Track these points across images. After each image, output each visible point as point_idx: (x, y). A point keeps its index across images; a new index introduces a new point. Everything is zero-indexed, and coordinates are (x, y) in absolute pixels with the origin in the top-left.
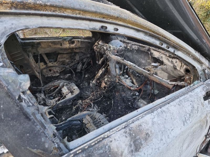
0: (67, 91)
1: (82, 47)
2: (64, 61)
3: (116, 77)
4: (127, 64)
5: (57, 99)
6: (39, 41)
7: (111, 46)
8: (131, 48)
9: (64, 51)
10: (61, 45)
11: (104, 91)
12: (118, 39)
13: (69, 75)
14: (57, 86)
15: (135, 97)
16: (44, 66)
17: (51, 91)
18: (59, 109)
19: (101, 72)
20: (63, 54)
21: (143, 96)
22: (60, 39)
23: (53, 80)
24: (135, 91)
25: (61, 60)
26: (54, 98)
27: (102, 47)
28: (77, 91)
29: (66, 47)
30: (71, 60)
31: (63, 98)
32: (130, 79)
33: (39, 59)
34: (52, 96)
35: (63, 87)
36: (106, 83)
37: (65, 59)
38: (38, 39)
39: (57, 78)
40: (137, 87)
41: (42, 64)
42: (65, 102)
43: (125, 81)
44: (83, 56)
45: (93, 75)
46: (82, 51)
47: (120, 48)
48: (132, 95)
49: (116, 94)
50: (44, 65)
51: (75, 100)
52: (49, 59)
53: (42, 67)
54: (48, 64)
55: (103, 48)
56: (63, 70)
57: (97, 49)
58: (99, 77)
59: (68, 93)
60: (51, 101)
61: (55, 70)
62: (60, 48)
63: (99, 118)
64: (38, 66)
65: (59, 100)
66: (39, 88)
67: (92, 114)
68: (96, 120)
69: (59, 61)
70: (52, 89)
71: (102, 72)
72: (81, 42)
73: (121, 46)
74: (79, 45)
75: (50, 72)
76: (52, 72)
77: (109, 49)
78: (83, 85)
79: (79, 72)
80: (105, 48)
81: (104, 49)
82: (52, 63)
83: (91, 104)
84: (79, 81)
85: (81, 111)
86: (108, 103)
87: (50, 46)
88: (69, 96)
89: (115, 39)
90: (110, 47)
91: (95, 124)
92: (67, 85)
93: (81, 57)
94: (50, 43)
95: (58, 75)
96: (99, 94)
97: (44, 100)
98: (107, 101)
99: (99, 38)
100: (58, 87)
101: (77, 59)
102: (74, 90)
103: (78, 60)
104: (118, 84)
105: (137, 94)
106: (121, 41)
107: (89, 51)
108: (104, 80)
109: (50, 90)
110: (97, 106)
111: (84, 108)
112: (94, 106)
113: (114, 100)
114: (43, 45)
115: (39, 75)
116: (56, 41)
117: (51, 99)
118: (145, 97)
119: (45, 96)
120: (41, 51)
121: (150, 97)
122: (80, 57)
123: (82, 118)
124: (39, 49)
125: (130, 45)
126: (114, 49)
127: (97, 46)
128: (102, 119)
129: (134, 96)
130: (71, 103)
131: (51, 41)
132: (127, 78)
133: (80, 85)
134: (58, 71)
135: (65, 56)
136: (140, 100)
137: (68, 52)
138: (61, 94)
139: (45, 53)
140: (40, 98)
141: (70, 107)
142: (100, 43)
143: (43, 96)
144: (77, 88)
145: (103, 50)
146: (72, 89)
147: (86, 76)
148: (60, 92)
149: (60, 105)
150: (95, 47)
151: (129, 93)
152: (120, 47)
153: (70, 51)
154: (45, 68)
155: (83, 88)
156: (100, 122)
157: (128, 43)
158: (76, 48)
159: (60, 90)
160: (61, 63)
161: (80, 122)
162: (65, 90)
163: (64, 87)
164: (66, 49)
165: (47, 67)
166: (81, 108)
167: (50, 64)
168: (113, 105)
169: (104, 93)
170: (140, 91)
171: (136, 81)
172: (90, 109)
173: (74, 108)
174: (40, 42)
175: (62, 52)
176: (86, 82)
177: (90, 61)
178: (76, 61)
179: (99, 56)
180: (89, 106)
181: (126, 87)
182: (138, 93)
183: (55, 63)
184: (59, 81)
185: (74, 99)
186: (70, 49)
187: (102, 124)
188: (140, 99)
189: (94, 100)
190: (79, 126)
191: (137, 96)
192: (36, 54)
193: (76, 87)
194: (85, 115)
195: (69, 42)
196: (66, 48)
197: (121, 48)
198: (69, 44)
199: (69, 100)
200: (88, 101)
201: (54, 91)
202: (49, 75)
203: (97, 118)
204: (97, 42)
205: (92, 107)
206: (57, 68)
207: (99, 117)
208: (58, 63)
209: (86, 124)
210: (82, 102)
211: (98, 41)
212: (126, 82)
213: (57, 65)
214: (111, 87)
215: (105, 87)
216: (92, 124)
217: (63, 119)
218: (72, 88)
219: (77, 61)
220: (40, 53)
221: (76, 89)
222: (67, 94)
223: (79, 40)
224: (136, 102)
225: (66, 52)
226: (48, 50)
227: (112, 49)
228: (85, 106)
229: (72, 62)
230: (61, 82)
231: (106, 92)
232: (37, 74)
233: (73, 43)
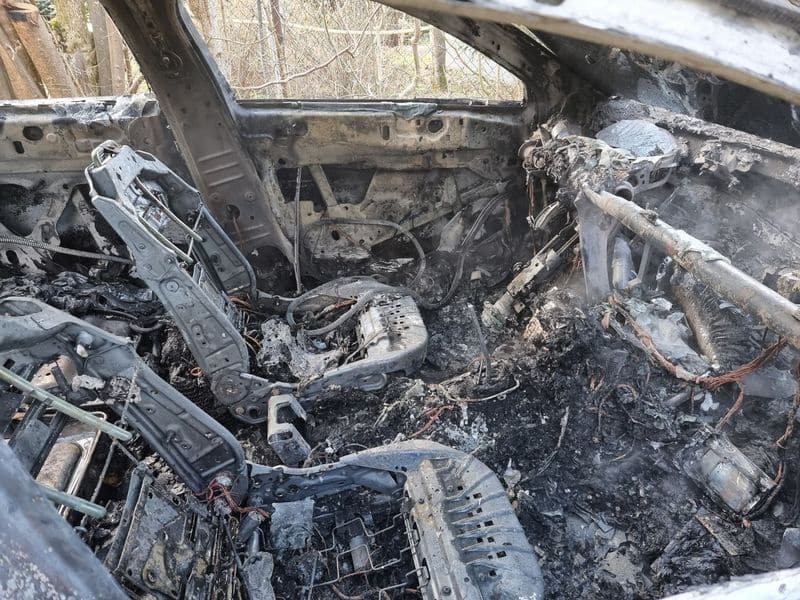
0: (378, 327)
1: (473, 146)
2: (392, 202)
3: (607, 301)
4: (670, 242)
5: (334, 354)
6: (304, 113)
7: (605, 147)
8: (711, 164)
9: (397, 162)
10: (386, 136)
11: (531, 362)
12: (647, 114)
13: (406, 260)
14: (349, 302)
15: (692, 419)
16: (316, 217)
17: (322, 317)
18: (325, 403)
19: (535, 266)
20: (392, 171)
21: (743, 426)
22: (386, 107)
23: (339, 272)
24: (697, 389)
25: (380, 197)
26: (329, 348)
27: (560, 152)
28: (415, 335)
29: (405, 143)
30: (423, 199)
31: (359, 354)
32: (683, 321)
33: (298, 187)
34: (322, 338)
35: (368, 309)
36: (548, 323)
37: (396, 196)
38: (298, 107)
39: (360, 269)
40: (711, 369)
41: (308, 205)
42: (358, 376)
43: (652, 330)
44: (474, 186)
45: (504, 274)
46: (470, 164)
47: (650, 159)
48: (673, 404)
49: (592, 385)
50: (313, 212)
51: (398, 373)
52: (335, 188)
53: (307, 221)
54: (329, 208)
55: (564, 156)
56: (384, 239)
57: (535, 159)
58: (525, 286)
59: (379, 340)
60: (311, 357)
61: (356, 238)
62: (380, 147)
63: (475, 492)
64: (292, 215)
65: (341, 361)
66: (281, 298)
67: (450, 462)
68: (460, 494)
69: (372, 202)
70: (326, 309)
71: (541, 266)
72: (473, 123)
73: (658, 152)
74: (460, 138)
75: (334, 241)
76: (342, 242)
77: (590, 162)
78: (451, 312)
79: (446, 252)
80: (572, 155)
81: (566, 161)
82: (347, 208)
83: (458, 409)
84: (440, 292)
85: (411, 432)
86: (543, 422)
87: (343, 136)
88: (380, 354)
89: (632, 117)
90: (598, 153)
91: (452, 514)
92: (381, 303)
93: (466, 190)
94: (343, 125)
95: (363, 255)
96: (506, 369)
97: (285, 350)
98: (537, 410)
99: (558, 107)
100: (348, 307)
101: (445, 200)
102: (407, 328)
103: (451, 202)
104: (608, 337)
105: (709, 404)
106: (662, 125)
107: (504, 165)
108: (540, 309)
109: (318, 315)
110: (485, 425)
111: (427, 420)
112: (471, 421)
113: (573, 413)
114: (314, 132)
115: (293, 250)
116: (367, 118)
117: (317, 351)
118: (754, 430)
119: (294, 334)
120: (308, 154)
121: (784, 443)
122: (459, 192)
123: (404, 469)
124: (298, 147)
125: (708, 146)
126: (619, 163)
127: (540, 144)
128: (493, 497)
129: (687, 412)
130: (379, 385)
131: (346, 117)
132: (664, 314)
133: (440, 308)
134: (367, 240)
135: (398, 180)
136: (716, 443)
137: (410, 166)
138: (354, 338)
139: (322, 165)
140: (273, 339)
141: (373, 403)
142: (555, 132)
143: (284, 333)
144: (420, 322)
145: (558, 163)
146: (399, 326)
147: (475, 275)
148: (351, 330)
149: (332, 387)
150: (528, 152)
151: (663, 391)
152: (652, 154)
153: (419, 162)
154: (315, 226)
155: (452, 323)
156: (475, 512)
157: (703, 137)
158: (447, 152)
159: (355, 321)
160: (380, 208)
161: (391, 482)
162: (370, 325)
163: (372, 309)
164: (402, 153)
165: (327, 222)
166: (412, 416)
167: (337, 211)
168: (566, 433)
169: (528, 369)
170: (726, 392)
171: (713, 339)
172: (452, 428)
173: (387, 408)
174: (306, 117)
175: (388, 166)
176: (470, 301)
177: (503, 214)
178: (442, 207)
179: (546, 191)
180: (452, 416)
181: (652, 359)
182: (714, 401)
183: (358, 208)
184: (359, 282)
185: (397, 368)
186: (422, 153)
187: (482, 524)
188: (718, 436)
189: (477, 393)
190: (388, 498)
191: (705, 414)
192: (286, 166)
193: (415, 320)
194: (417, 457)
195: (418, 123)
196: (405, 146)
197: (655, 159)
198: (420, 130)
199: (375, 372)
200: (447, 389)
201: (333, 319)
202: (331, 255)
203: (468, 485)
204: (544, 126)
205: (462, 423)
206: (364, 227)
207: (477, 484)
208: (369, 207)
209: (411, 504)
210: (426, 388)
211: (549, 121)
212: (654, 335)
213: (363, 215)
214: (568, 349)
215: (538, 343)
216: (437, 510)
217: (329, 450)
218: (399, 320)
219: (445, 206)
220: (302, 163)
221: (412, 329)
222: (375, 341)
223: (465, 115)
224: (695, 449)
225: (405, 166)
226: (334, 154)
227: (605, 160)
228: (434, 414)
229: (425, 210)
230: (362, 289)
231: (541, 367)
232: (287, 244)
233: (436, 126)
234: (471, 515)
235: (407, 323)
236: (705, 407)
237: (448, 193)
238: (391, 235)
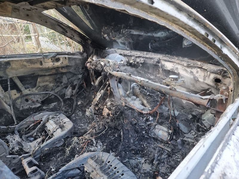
0: (55, 126)
1: (71, 65)
2: (47, 85)
3: (121, 99)
4: (136, 80)
5: (39, 140)
6: (8, 59)
7: (110, 61)
8: (135, 62)
9: (46, 72)
10: (41, 64)
11: (108, 120)
12: (116, 52)
13: (55, 104)
14: (39, 121)
15: (149, 123)
16: (18, 95)
17: (29, 129)
18: (44, 156)
19: (99, 95)
20: (45, 76)
21: (160, 121)
22: (39, 55)
23: (31, 113)
24: (148, 115)
25: (42, 84)
26: (35, 139)
27: (99, 63)
28: (69, 125)
29: (49, 66)
30: (57, 83)
31: (50, 137)
32: (139, 100)
33: (9, 86)
34: (31, 136)
35: (48, 121)
36: (110, 108)
37: (47, 83)
38: (6, 58)
39: (38, 110)
40: (149, 110)
41: (14, 91)
42: (54, 143)
43: (134, 104)
44: (71, 77)
45: (88, 101)
46: (71, 70)
47: (121, 62)
48: (144, 121)
49: (125, 122)
50: (17, 94)
51: (67, 138)
52: (24, 85)
53: (14, 97)
54: (23, 91)
55: (100, 64)
56: (45, 98)
57: (91, 66)
58: (97, 102)
59: (56, 130)
60: (30, 144)
61: (35, 100)
62: (40, 68)
63: (108, 161)
64: (8, 96)
65: (43, 141)
66: (10, 127)
67: (97, 156)
68: (104, 164)
69: (39, 86)
70: (31, 126)
71: (100, 95)
72: (69, 58)
73: (122, 61)
74: (66, 63)
75: (26, 102)
76: (30, 102)
77: (108, 65)
78: (75, 116)
79: (68, 98)
80: (102, 63)
82: (30, 90)
83: (92, 141)
84: (70, 110)
85: (79, 153)
86: (116, 136)
87: (25, 66)
88: (59, 133)
89: (113, 53)
90: (109, 62)
91: (104, 170)
92: (53, 118)
94: (25, 62)
95: (39, 105)
96: (102, 125)
97: (19, 144)
98: (114, 133)
99: (93, 52)
100: (40, 123)
101: (64, 82)
102: (65, 123)
103: (66, 83)
104: (126, 108)
106: (121, 54)
107: (81, 70)
108: (106, 105)
109: (28, 129)
110: (101, 143)
111: (83, 148)
112: (97, 143)
113: (123, 131)
114: (14, 65)
115: (11, 109)
116: (33, 59)
117: (31, 141)
118: (163, 121)
119: (21, 137)
120: (12, 73)
121: (171, 121)
122: (68, 79)
123: (83, 164)
124: (7, 71)
125: (133, 58)
126: (115, 64)
127: (91, 62)
128: (113, 160)
129: (148, 122)
130: (62, 144)
131: (25, 59)
132: (135, 100)
133: (71, 115)
134: (39, 100)
135: (47, 78)
136: (157, 126)
137: (51, 73)
138: (46, 132)
139: (17, 77)
140: (13, 141)
141: (62, 150)
142: (94, 59)
143: (17, 138)
144: (69, 120)
145: (99, 66)
146: (62, 123)
147: (79, 103)
148: (43, 130)
149: (46, 149)
150: (88, 65)
151: (141, 118)
153: (54, 71)
154: (18, 98)
155: (76, 119)
156: (110, 167)
157: (131, 56)
158: (62, 67)
159: (44, 126)
160: (43, 88)
161: (78, 171)
162: (51, 126)
163: (49, 121)
164: (48, 69)
165: (22, 96)
166: (78, 149)
167: (26, 92)
168: (123, 137)
169: (108, 123)
170: (154, 115)
171: (148, 102)
172: (92, 147)
173: (68, 150)
174: (10, 61)
175: (44, 74)
176: (80, 111)
177: (83, 84)
179: (94, 75)
180: (91, 144)
181: (136, 111)
182: (152, 117)
183: (34, 89)
184: (41, 114)
185: (66, 136)
186: (55, 68)
187: (114, 169)
188: (157, 125)
189: (96, 134)
190: (78, 177)
191: (151, 121)
192: (3, 79)
193: (67, 120)
194: (86, 159)
195: (52, 59)
196: (49, 67)
197: (122, 62)
198: (53, 62)
199: (59, 139)
200: (87, 136)
201: (34, 129)
202: (26, 107)
203: (105, 160)
205: (94, 145)
206: (37, 96)
207: (107, 159)
208: (38, 88)
209: (89, 174)
210: (78, 139)
211: (91, 56)
212: (135, 105)
213: (37, 92)
214: (118, 113)
215: (108, 115)
216: (99, 171)
217: (53, 170)
218: (61, 121)
219: (65, 84)
220: (10, 77)
221: (67, 123)
222: (55, 130)
223: (66, 56)
224: (153, 130)
225: (49, 73)
226: (22, 72)
227: (111, 64)
228: (84, 145)
229: (58, 86)
230: (43, 115)
231: (112, 121)
232: (7, 107)
233: (58, 60)
234: (109, 168)
235: (64, 122)
236: (150, 119)
237: (65, 80)
238: (47, 96)
